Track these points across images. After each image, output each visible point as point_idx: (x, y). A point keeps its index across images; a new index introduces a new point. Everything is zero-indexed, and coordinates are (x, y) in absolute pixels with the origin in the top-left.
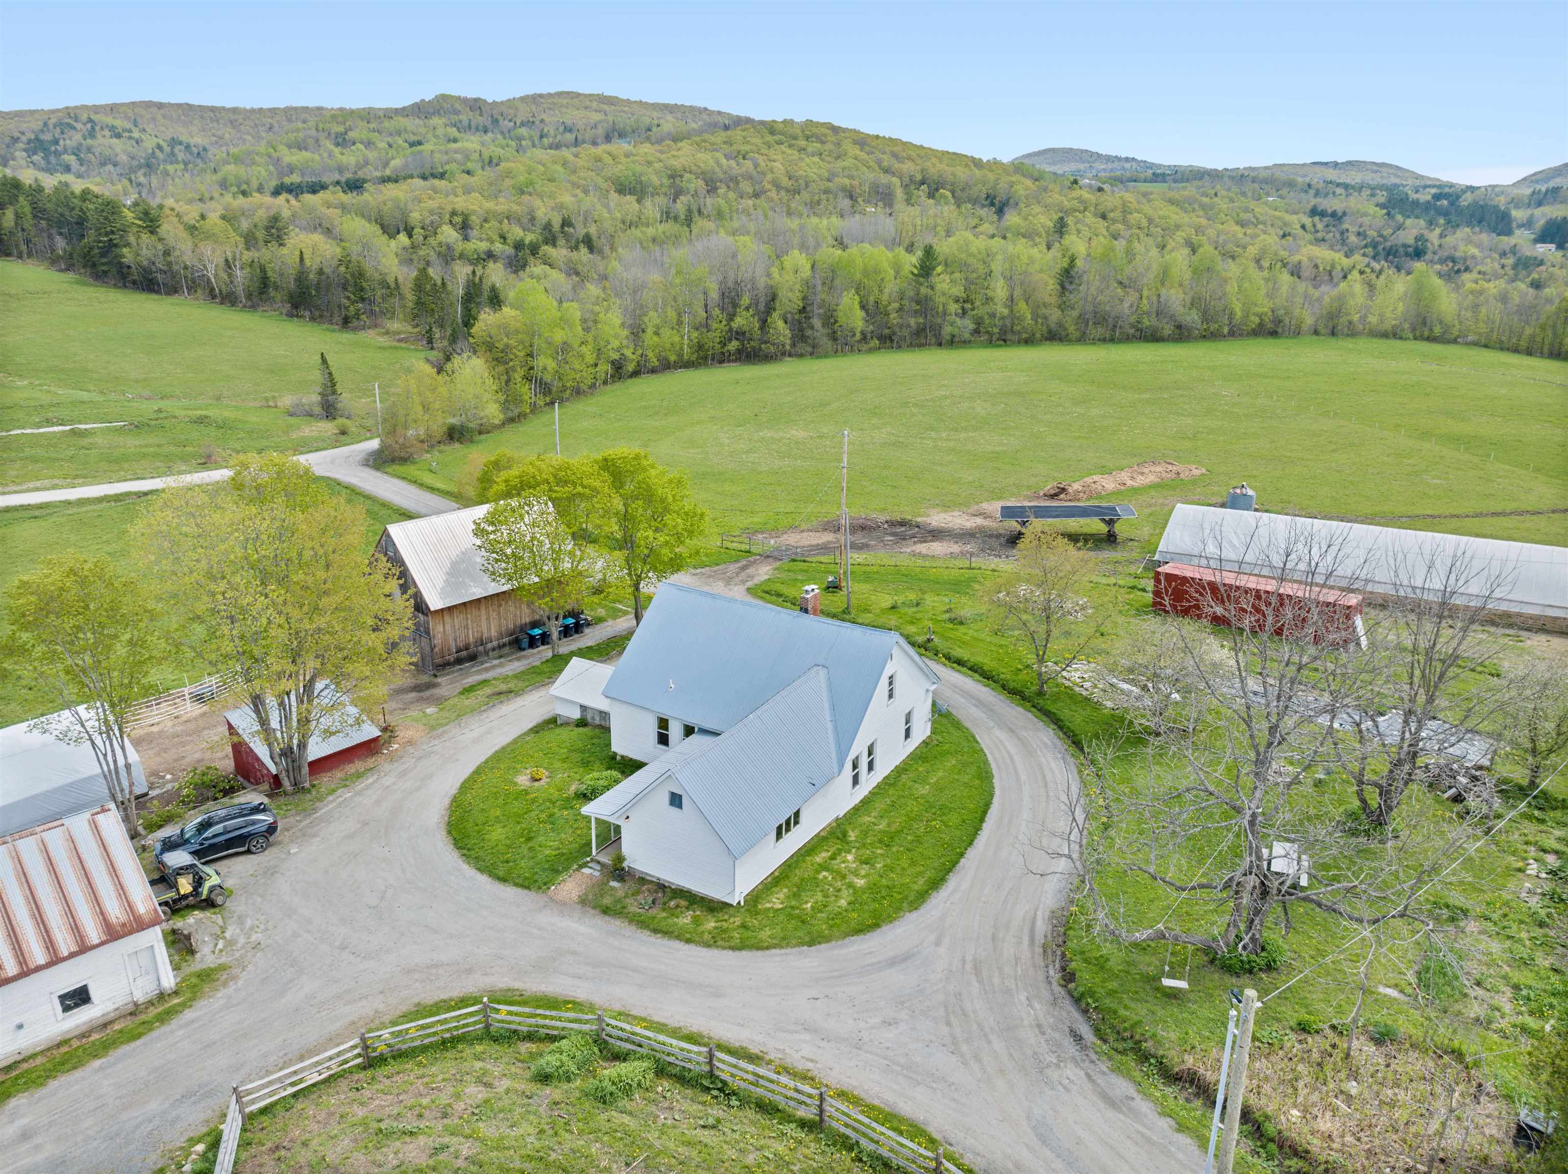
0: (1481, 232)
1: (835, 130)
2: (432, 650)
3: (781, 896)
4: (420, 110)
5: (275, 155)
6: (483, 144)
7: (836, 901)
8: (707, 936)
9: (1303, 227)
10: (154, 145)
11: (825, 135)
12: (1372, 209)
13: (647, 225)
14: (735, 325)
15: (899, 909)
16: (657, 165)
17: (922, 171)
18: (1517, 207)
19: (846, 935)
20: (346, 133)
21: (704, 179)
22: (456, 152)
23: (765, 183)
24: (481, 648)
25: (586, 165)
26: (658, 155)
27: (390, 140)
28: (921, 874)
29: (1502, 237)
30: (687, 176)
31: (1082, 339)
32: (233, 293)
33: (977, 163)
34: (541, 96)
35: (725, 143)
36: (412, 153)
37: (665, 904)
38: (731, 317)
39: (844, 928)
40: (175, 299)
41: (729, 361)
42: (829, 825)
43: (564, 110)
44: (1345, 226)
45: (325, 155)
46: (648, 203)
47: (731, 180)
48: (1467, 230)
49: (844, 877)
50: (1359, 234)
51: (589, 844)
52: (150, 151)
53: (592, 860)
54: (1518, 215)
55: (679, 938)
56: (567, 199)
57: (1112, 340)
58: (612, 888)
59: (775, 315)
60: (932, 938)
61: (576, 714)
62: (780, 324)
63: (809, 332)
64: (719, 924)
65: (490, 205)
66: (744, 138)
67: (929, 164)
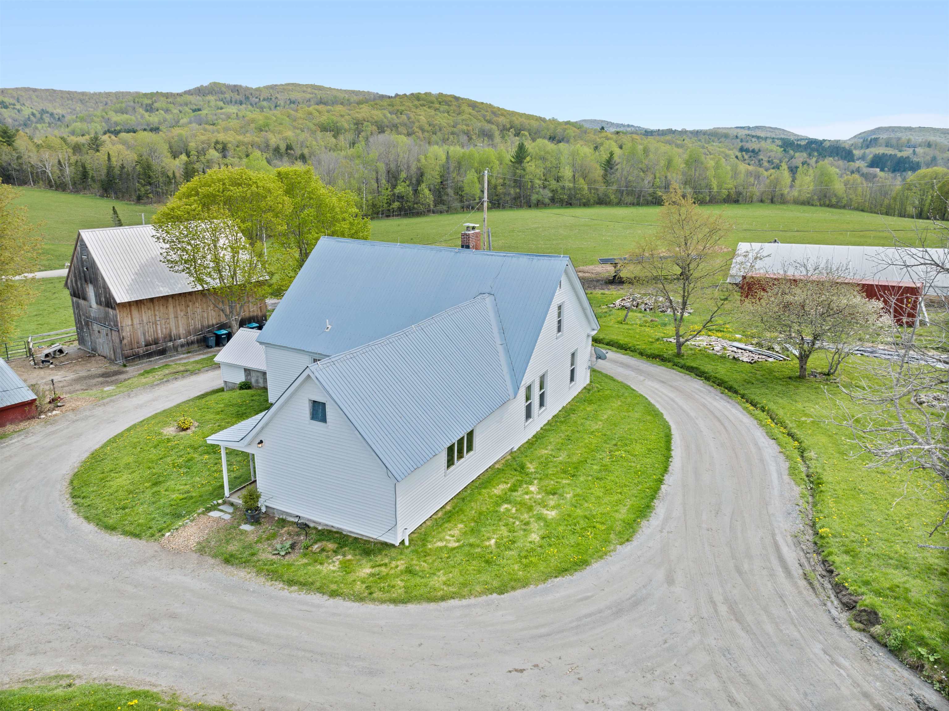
0: (838, 160)
1: (457, 99)
2: (121, 341)
3: (456, 532)
4: (200, 91)
5: (106, 117)
6: (239, 110)
7: (525, 536)
8: (359, 587)
9: (737, 157)
10: (30, 113)
11: (451, 101)
12: (774, 147)
13: (341, 150)
14: (396, 191)
15: (607, 541)
16: (347, 117)
17: (510, 122)
18: (855, 148)
19: (547, 577)
20: (152, 104)
21: (377, 126)
22: (221, 114)
23: (415, 128)
24: (170, 344)
25: (302, 116)
26: (347, 111)
27: (181, 108)
28: (619, 502)
29: (851, 163)
30: (365, 123)
31: (620, 203)
32: (64, 182)
33: (544, 120)
34: (276, 85)
35: (389, 105)
36: (195, 116)
37: (307, 548)
38: (394, 187)
39: (542, 567)
40: (25, 187)
41: (393, 216)
42: (503, 457)
43: (290, 93)
44: (761, 157)
45: (139, 117)
46: (341, 137)
47: (394, 126)
48: (831, 159)
49: (530, 509)
50: (769, 162)
51: (222, 487)
52: (27, 116)
53: (224, 503)
54: (857, 153)
55: (321, 590)
56: (289, 134)
57: (638, 204)
58: (243, 533)
59: (423, 186)
60: (660, 575)
61: (241, 378)
62: (427, 191)
63: (445, 198)
64: (377, 569)
65: (240, 138)
66: (401, 102)
67: (514, 118)
